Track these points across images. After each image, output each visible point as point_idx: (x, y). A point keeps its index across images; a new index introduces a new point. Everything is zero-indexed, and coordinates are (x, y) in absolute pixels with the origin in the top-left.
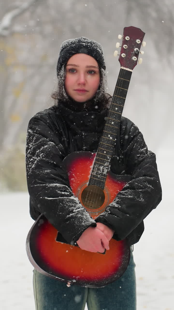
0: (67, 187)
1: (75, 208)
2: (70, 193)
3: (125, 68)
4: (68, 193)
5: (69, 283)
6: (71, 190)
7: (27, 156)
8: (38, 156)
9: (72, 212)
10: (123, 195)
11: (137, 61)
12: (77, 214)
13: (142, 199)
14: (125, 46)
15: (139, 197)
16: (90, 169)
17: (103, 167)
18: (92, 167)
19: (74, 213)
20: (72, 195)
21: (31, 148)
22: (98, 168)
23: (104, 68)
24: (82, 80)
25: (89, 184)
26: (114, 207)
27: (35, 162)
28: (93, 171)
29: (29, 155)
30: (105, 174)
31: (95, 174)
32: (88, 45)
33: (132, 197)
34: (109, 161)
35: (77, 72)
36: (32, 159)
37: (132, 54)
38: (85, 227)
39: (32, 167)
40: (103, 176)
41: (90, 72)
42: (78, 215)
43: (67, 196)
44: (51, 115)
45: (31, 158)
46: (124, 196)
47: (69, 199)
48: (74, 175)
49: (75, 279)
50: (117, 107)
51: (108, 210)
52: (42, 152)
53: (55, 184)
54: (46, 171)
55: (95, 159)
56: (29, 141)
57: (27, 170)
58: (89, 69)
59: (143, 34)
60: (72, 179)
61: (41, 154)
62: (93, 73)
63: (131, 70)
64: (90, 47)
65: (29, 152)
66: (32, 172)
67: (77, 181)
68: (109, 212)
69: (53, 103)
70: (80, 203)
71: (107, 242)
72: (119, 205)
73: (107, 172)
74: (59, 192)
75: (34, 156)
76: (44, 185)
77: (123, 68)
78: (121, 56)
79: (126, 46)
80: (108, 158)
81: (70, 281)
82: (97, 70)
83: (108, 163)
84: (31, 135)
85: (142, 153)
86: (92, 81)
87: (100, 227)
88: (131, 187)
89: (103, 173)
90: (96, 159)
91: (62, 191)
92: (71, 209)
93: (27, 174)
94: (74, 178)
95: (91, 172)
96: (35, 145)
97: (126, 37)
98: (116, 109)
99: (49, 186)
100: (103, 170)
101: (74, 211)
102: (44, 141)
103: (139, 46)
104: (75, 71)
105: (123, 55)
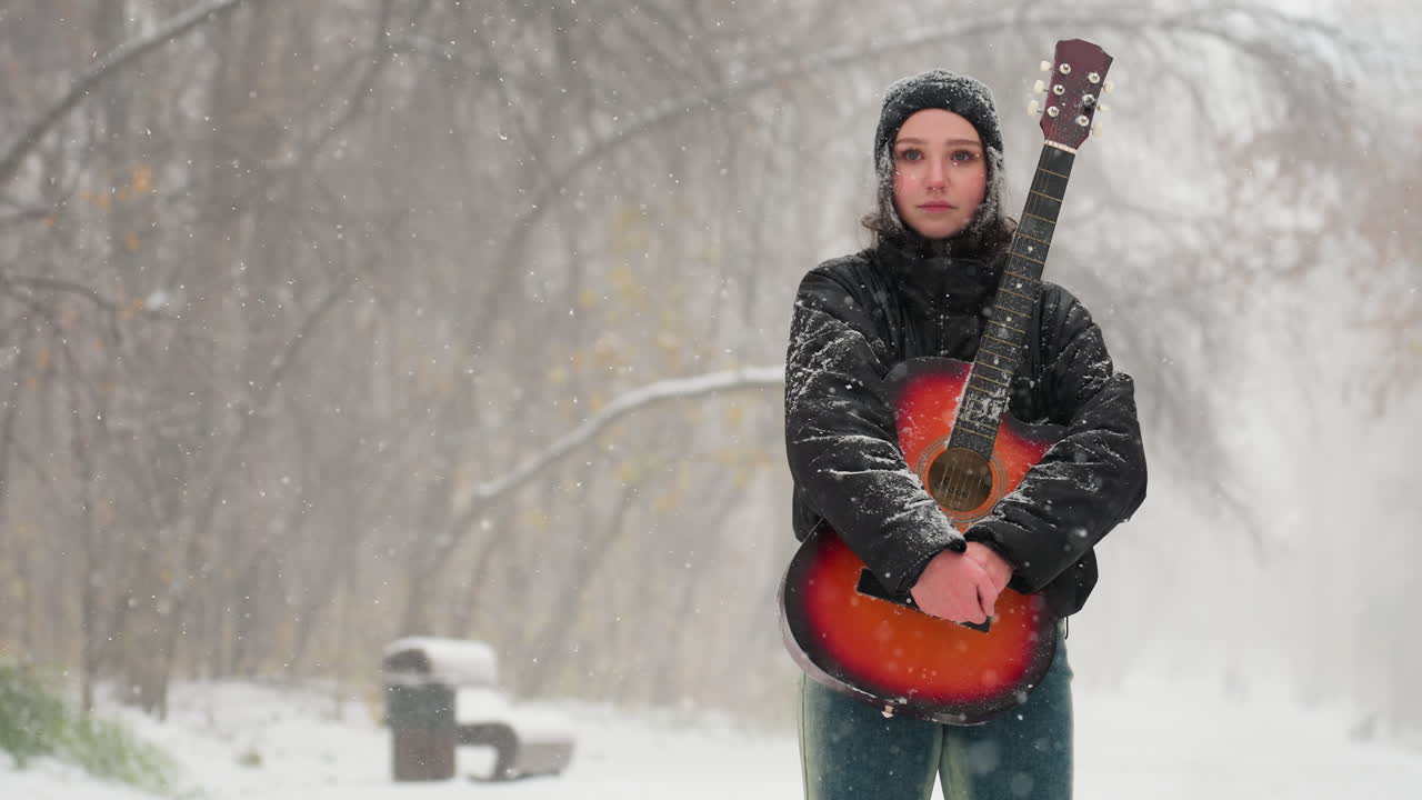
0: (890, 445)
1: (909, 500)
2: (899, 461)
3: (1056, 145)
4: (893, 462)
5: (889, 708)
6: (901, 454)
7: (788, 368)
8: (817, 365)
9: (901, 508)
10: (1042, 474)
11: (1088, 128)
12: (915, 513)
13: (1092, 486)
14: (1058, 89)
15: (1084, 480)
16: (955, 403)
17: (989, 400)
18: (959, 399)
19: (905, 511)
20: (903, 467)
21: (799, 348)
22: (976, 403)
23: (998, 146)
24: (937, 177)
25: (950, 445)
26: (1015, 504)
27: (809, 381)
28: (962, 411)
29: (794, 365)
30: (994, 420)
31: (967, 419)
32: (950, 88)
33: (1065, 478)
34: (1007, 385)
35: (923, 158)
36: (800, 374)
37: (1077, 109)
38: (934, 549)
39: (801, 393)
40: (988, 424)
41: (960, 156)
42: (916, 518)
43: (890, 467)
44: (858, 268)
45: (797, 370)
46: (1046, 478)
47: (893, 476)
48: (910, 418)
49: (906, 696)
50: (1033, 245)
51: (1000, 512)
52: (828, 354)
53: (858, 437)
54: (835, 403)
55: (968, 379)
56: (797, 328)
57: (787, 403)
58: (954, 148)
59: (1108, 61)
60: (906, 430)
61: (826, 361)
62: (966, 158)
63: (1072, 150)
64: (956, 92)
65: (795, 358)
66: (799, 406)
67: (919, 436)
68: (1003, 516)
69: (866, 241)
70: (923, 488)
71: (992, 593)
72: (1029, 499)
73: (1002, 415)
74: (867, 457)
75: (806, 366)
76: (828, 437)
77: (1051, 143)
78: (1046, 113)
79: (1061, 87)
80: (1005, 377)
81: (892, 701)
82: (976, 150)
83: (1004, 391)
84: (803, 313)
85: (1097, 372)
86: (966, 180)
87: (977, 553)
88: (1065, 456)
89: (990, 416)
90: (972, 378)
91: (875, 455)
92: (898, 500)
93: (787, 412)
94: (911, 426)
95: (956, 412)
96: (811, 338)
97: (1062, 66)
98: (1030, 249)
99: (841, 441)
100: (990, 408)
101: (907, 506)
102: (833, 327)
103: (1096, 89)
104: (919, 157)
105: (1053, 111)
